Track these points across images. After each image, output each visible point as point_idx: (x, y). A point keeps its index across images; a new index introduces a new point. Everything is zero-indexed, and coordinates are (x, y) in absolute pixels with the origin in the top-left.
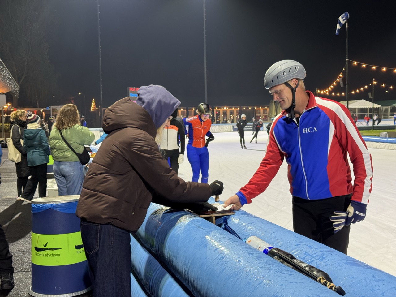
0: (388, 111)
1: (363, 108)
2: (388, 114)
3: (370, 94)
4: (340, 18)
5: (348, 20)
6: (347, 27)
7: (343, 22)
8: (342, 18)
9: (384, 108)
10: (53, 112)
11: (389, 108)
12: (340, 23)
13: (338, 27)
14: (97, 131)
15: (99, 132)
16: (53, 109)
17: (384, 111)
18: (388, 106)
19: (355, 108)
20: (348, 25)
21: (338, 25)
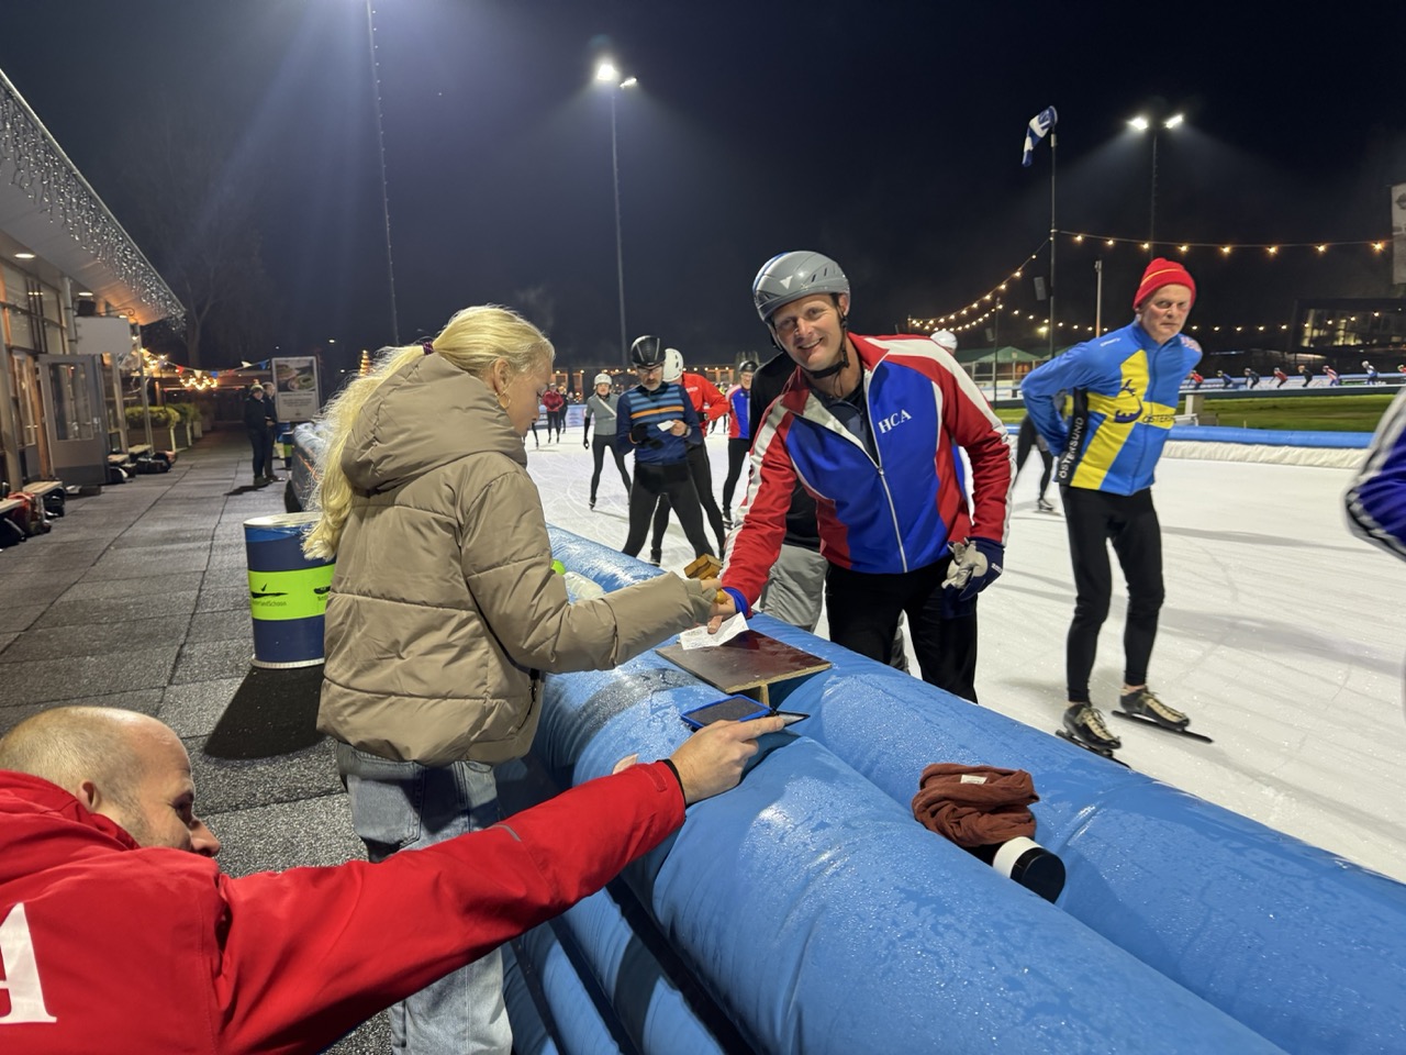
4: (1035, 123)
5: (1056, 128)
6: (1053, 144)
7: (1041, 133)
8: (1041, 123)
10: (278, 372)
12: (1033, 134)
13: (1028, 145)
21: (1028, 141)
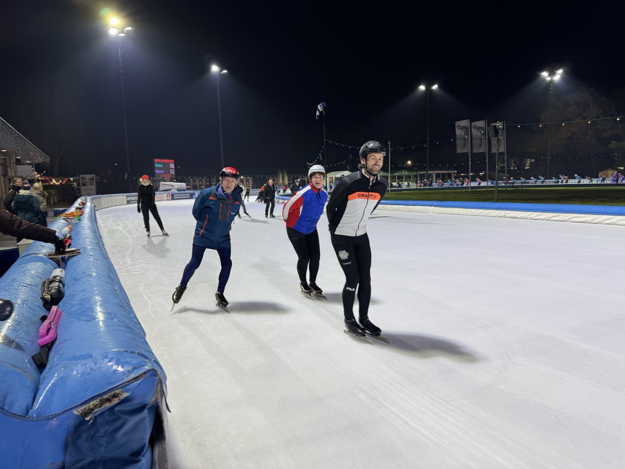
3: (348, 166)
4: (319, 106)
5: (325, 108)
6: (324, 114)
7: (321, 110)
10: (82, 180)
12: (319, 110)
13: (318, 113)
14: (123, 196)
15: (125, 197)
16: (82, 178)
20: (325, 112)
21: (317, 112)
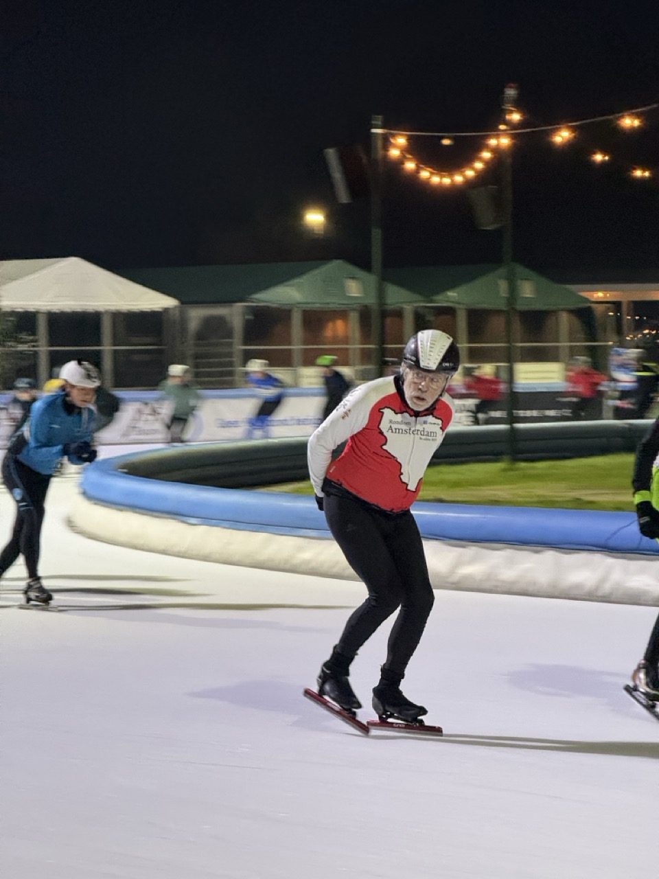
0: (229, 334)
1: (79, 309)
2: (230, 355)
9: (197, 315)
11: (235, 314)
17: (201, 336)
18: (228, 301)
19: (31, 309)
